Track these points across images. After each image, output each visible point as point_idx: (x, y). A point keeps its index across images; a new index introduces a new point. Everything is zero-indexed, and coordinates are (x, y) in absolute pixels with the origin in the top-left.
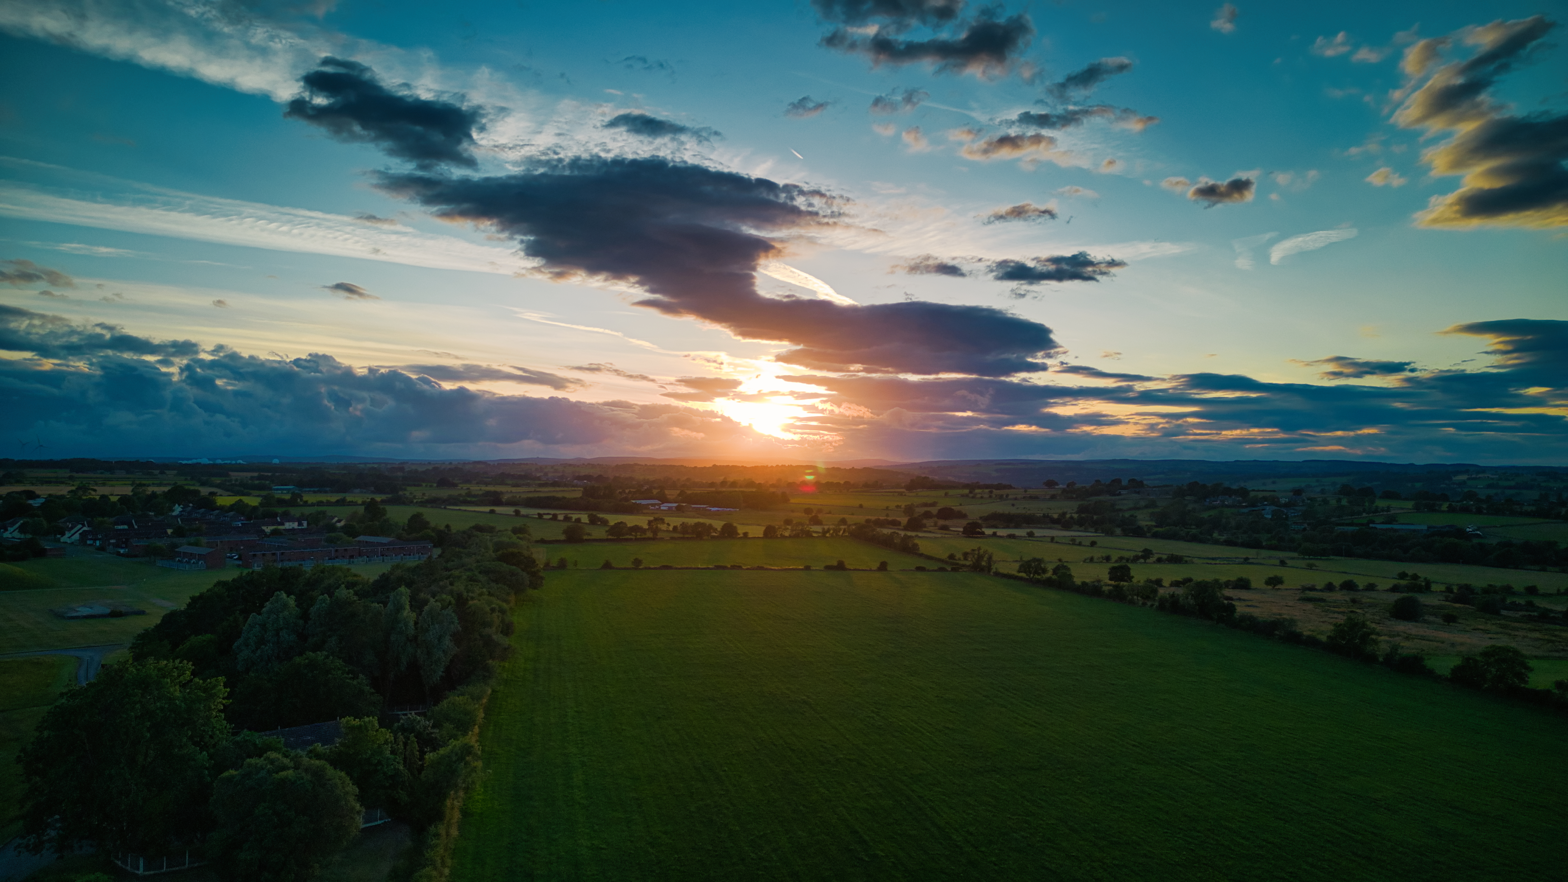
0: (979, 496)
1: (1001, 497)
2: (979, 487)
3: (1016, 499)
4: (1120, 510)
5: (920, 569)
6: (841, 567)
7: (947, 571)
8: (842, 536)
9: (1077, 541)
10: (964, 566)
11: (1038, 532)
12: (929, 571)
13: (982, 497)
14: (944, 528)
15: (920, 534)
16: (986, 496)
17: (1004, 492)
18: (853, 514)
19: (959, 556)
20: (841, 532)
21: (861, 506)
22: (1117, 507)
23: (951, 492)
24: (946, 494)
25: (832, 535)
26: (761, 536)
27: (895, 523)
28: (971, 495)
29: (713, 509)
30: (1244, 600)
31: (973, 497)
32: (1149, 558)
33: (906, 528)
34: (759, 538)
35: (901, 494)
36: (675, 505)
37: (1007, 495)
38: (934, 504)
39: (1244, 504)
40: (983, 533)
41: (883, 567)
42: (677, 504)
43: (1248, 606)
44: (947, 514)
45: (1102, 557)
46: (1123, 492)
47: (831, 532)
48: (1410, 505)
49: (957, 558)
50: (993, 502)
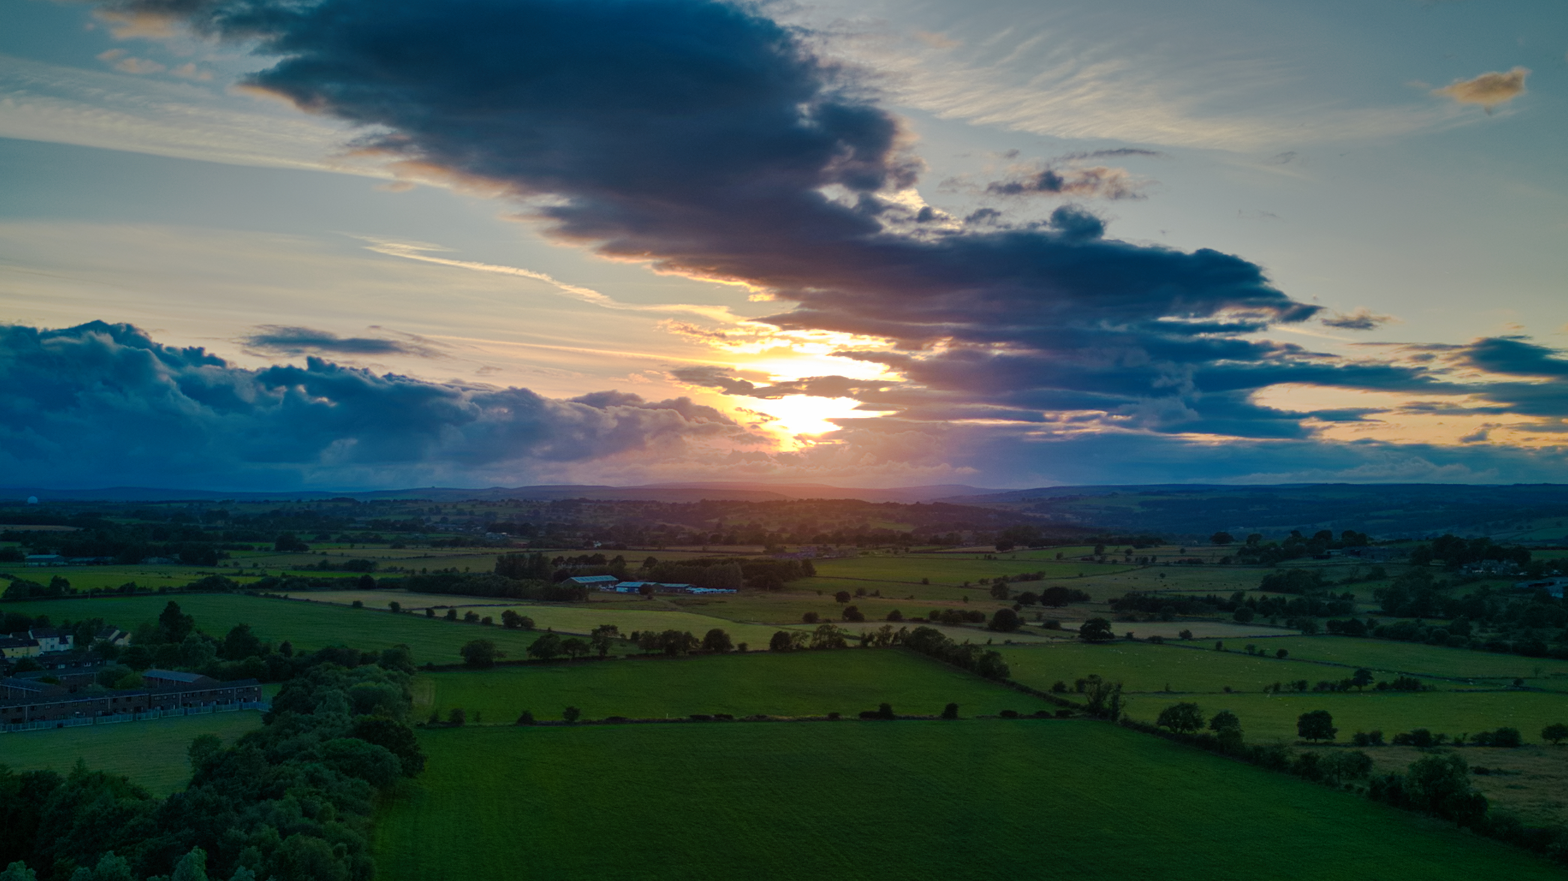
0: (1110, 559)
1: (1144, 562)
2: (1111, 542)
3: (1167, 564)
4: (1330, 584)
5: (1008, 715)
6: (885, 713)
7: (1051, 717)
8: (892, 645)
9: (1257, 650)
10: (1076, 706)
11: (1200, 629)
12: (1022, 717)
13: (1114, 562)
14: (1052, 625)
15: (1015, 638)
16: (1120, 559)
17: (1148, 552)
18: (912, 597)
19: (1070, 684)
20: (891, 639)
21: (925, 582)
22: (1324, 579)
23: (1068, 551)
24: (1059, 556)
25: (877, 644)
26: (767, 647)
27: (974, 618)
28: (1098, 558)
29: (697, 590)
30: (1506, 773)
31: (1100, 562)
32: (1366, 684)
33: (994, 627)
34: (763, 651)
35: (989, 557)
36: (639, 584)
37: (1154, 559)
38: (1038, 577)
39: (1522, 574)
40: (1112, 636)
41: (951, 712)
42: (642, 583)
43: (1512, 787)
44: (1057, 597)
45: (1293, 685)
46: (1335, 552)
47: (875, 639)
49: (1067, 689)
50: (1132, 570)
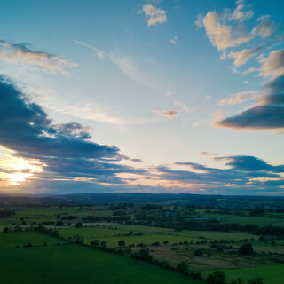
0: (83, 209)
2: (83, 206)
3: (95, 210)
4: (126, 214)
5: (58, 244)
6: (30, 245)
7: (68, 244)
9: (111, 228)
10: (73, 242)
11: (100, 224)
12: (61, 245)
14: (70, 224)
15: (61, 227)
18: (38, 219)
20: (33, 228)
25: (29, 229)
26: (3, 231)
27: (52, 223)
28: (80, 209)
30: (157, 251)
32: (132, 234)
37: (92, 209)
38: (67, 214)
39: (161, 211)
40: (82, 226)
41: (45, 244)
44: (71, 218)
45: (118, 235)
46: (127, 207)
48: (204, 211)
49: (71, 238)
50: (87, 211)
